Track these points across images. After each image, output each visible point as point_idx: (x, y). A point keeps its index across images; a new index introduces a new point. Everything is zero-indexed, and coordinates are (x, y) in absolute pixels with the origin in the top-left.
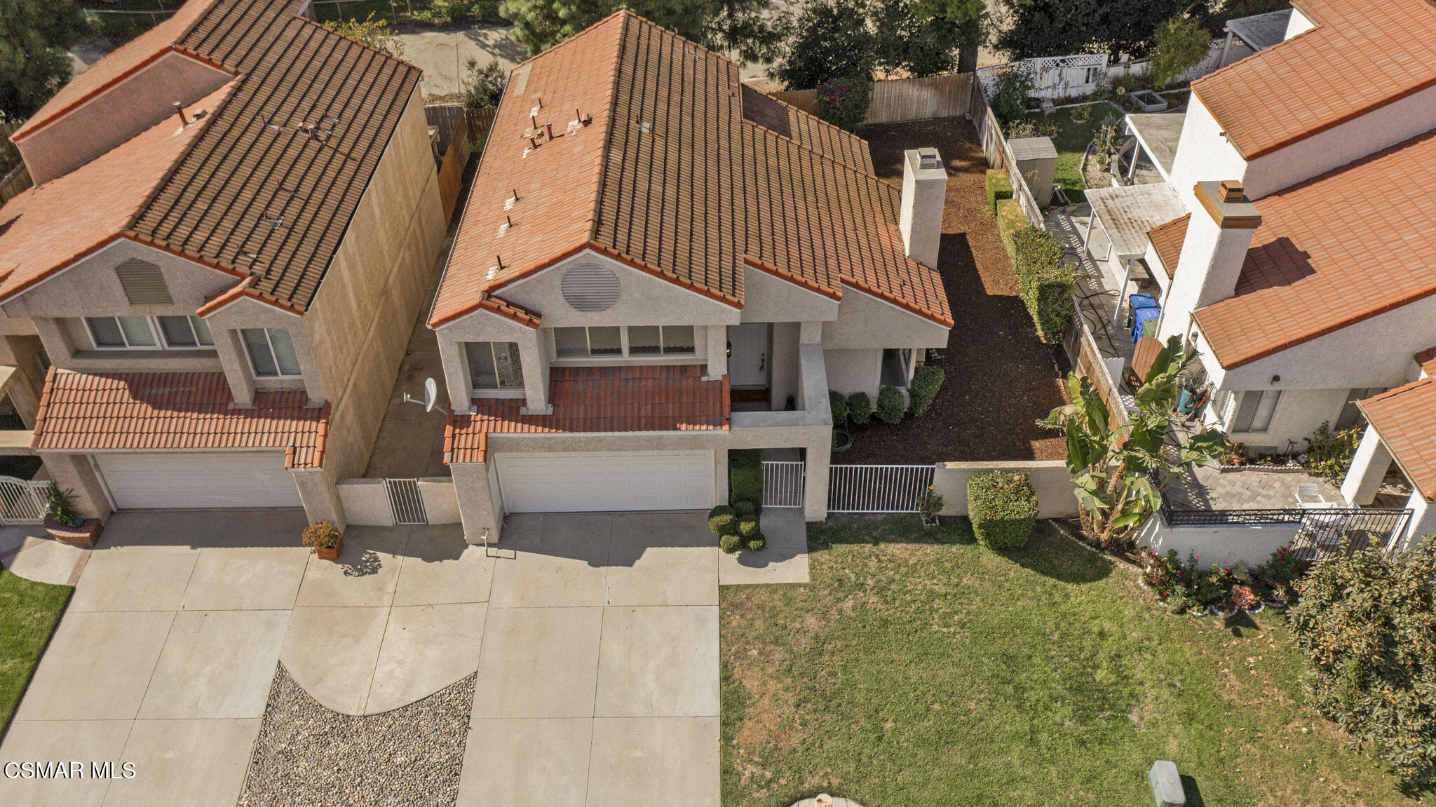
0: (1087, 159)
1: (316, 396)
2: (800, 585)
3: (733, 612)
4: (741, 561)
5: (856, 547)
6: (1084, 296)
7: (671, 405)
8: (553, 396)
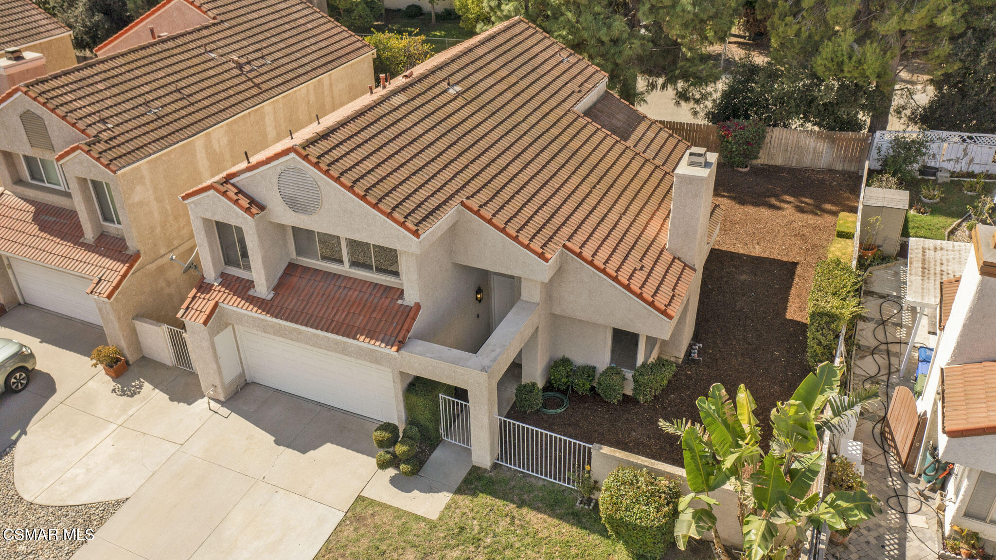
0: (959, 225)
1: (133, 244)
2: (425, 520)
3: (352, 522)
4: (394, 481)
5: (499, 503)
6: (884, 341)
7: (361, 317)
8: (280, 286)
